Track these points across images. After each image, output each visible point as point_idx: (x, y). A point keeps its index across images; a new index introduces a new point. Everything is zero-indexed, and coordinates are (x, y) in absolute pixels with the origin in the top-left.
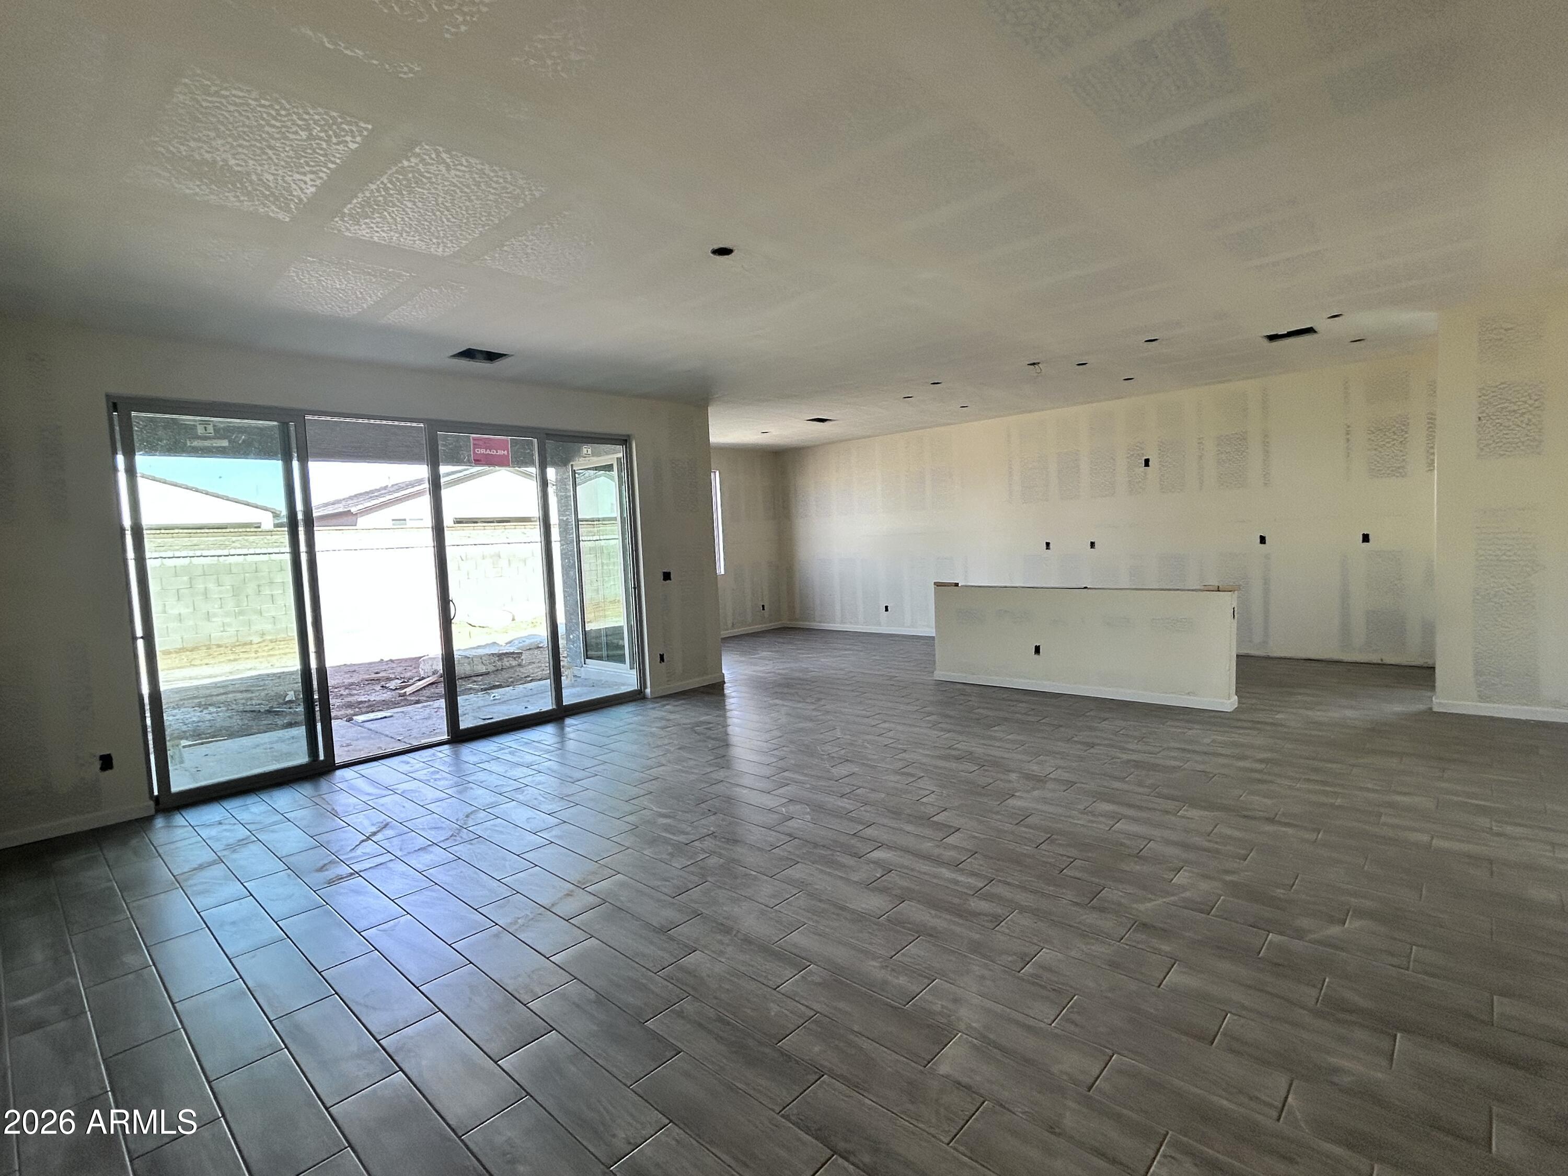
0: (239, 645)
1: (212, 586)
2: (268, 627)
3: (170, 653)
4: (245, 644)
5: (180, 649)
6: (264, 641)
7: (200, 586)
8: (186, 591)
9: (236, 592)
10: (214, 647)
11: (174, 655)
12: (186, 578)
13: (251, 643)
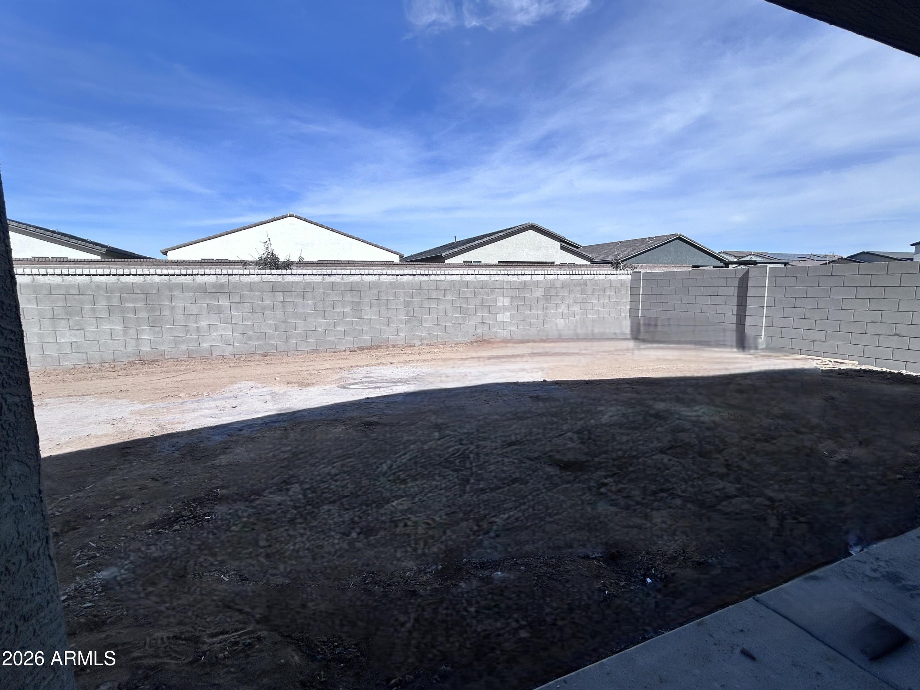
0: (406, 347)
1: (391, 298)
2: (426, 333)
3: (363, 349)
4: (410, 346)
5: (370, 347)
6: (422, 344)
7: (384, 299)
8: (376, 302)
9: (407, 304)
10: (391, 346)
11: (366, 351)
12: (375, 292)
13: (414, 346)
